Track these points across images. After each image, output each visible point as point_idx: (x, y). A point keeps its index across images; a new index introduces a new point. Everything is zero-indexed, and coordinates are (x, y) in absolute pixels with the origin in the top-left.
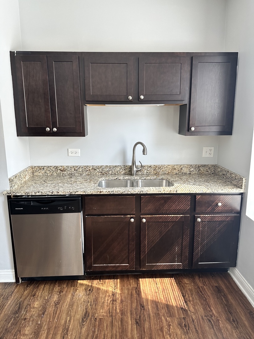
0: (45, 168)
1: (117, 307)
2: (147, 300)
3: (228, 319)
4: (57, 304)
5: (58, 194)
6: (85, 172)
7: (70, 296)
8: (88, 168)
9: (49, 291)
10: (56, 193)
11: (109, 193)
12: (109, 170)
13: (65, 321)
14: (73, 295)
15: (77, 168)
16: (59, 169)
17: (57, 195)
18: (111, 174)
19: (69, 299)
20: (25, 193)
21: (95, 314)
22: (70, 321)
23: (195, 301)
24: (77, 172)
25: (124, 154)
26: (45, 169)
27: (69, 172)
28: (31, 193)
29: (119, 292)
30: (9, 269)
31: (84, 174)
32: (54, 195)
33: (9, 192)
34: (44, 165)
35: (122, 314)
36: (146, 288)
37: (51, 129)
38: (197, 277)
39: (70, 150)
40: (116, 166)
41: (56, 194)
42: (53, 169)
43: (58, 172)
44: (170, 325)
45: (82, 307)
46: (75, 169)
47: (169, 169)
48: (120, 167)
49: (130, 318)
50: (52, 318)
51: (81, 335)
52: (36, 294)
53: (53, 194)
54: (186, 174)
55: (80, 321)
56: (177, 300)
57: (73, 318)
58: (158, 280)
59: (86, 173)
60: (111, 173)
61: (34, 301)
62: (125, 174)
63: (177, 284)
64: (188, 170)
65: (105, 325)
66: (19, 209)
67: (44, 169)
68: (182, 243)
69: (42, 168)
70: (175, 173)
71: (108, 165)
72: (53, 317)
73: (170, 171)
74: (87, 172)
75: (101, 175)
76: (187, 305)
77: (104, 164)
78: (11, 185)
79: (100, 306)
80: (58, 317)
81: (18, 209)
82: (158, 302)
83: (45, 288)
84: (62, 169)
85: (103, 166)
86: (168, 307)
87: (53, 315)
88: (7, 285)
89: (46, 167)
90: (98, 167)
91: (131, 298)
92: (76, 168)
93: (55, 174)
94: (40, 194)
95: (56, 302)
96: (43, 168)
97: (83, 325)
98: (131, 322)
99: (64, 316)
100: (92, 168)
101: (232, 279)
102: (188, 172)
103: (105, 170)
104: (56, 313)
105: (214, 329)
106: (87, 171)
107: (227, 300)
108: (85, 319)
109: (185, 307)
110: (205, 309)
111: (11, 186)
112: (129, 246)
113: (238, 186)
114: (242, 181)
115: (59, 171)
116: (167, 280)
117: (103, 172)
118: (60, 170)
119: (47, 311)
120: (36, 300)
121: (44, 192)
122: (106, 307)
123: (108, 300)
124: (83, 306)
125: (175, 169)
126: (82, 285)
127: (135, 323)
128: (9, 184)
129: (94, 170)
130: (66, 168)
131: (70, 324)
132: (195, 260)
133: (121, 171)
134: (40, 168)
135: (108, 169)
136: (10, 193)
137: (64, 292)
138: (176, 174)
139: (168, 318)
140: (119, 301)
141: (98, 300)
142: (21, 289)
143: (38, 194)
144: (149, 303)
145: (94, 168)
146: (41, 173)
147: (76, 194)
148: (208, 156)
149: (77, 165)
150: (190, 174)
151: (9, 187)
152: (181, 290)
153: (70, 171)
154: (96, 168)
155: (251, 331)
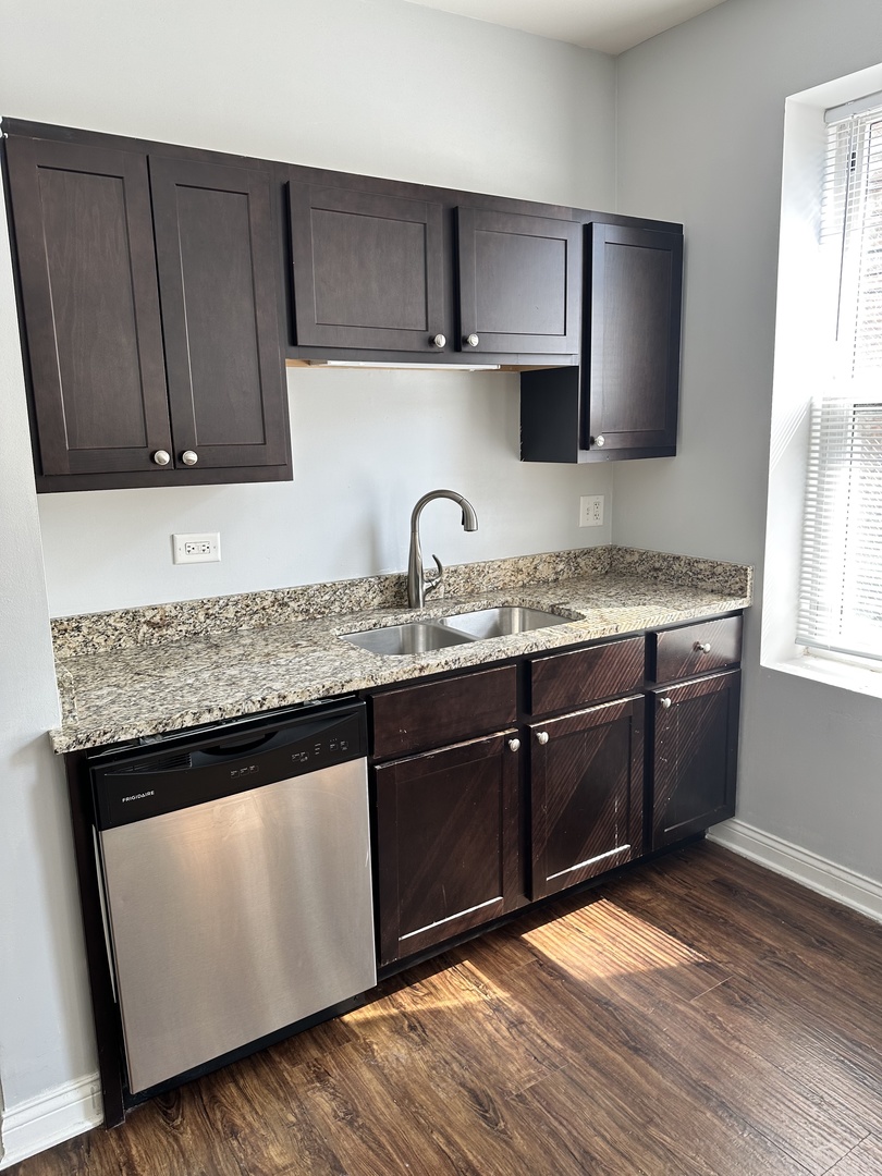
0: (85, 623)
1: (545, 1037)
2: (599, 981)
3: (809, 945)
4: (351, 1117)
5: (284, 703)
6: (247, 618)
7: (367, 1075)
8: (258, 600)
9: (275, 1092)
10: (276, 700)
11: (446, 668)
12: (332, 599)
13: (437, 1153)
14: (377, 1068)
15: (217, 608)
16: (143, 620)
17: (280, 708)
18: (341, 615)
19: (375, 1082)
20: (155, 723)
21: (504, 1084)
22: (450, 1142)
23: (707, 933)
24: (218, 622)
25: (372, 537)
26: (85, 631)
27: (184, 628)
28: (180, 720)
29: (508, 995)
30: (60, 1083)
31: (244, 627)
32: (269, 710)
33: (82, 737)
34: (81, 613)
35: (575, 1047)
36: (565, 953)
37: (177, 457)
38: (655, 877)
39: (180, 540)
40: (352, 584)
41: (275, 703)
42: (118, 625)
43: (141, 634)
44: (714, 1016)
45: (444, 1085)
46: (211, 612)
47: (504, 572)
48: (367, 585)
49: (606, 1048)
50: (386, 1166)
51: (526, 1161)
52: (234, 1124)
53: (265, 708)
54: (546, 582)
55: (481, 1125)
56: (668, 951)
57: (449, 1129)
58: (569, 918)
59: (253, 622)
60: (337, 610)
61: (256, 1150)
62: (383, 607)
63: (625, 910)
64: (551, 571)
65: (562, 1098)
66: (139, 796)
67: (78, 629)
68: (629, 782)
69: (69, 628)
70: (521, 583)
71: (327, 580)
72: (382, 1160)
73: (507, 579)
74: (256, 617)
75: (304, 620)
76: (699, 951)
77: (315, 579)
78: (67, 707)
79: (494, 1059)
80: (403, 1153)
81: (133, 798)
82: (630, 974)
83: (249, 1092)
84: (157, 619)
85: (311, 587)
86: (663, 974)
87: (378, 1155)
88: (73, 1155)
89: (87, 618)
90: (294, 595)
91: (554, 994)
92: (210, 609)
93: (130, 644)
94: (216, 716)
95: (342, 1115)
96: (74, 625)
97: (504, 1132)
98: (620, 1054)
99: (415, 1138)
100: (271, 599)
101: (728, 851)
102: (553, 577)
103: (319, 601)
104: (380, 1145)
105: (804, 979)
106: (256, 613)
107: (767, 904)
108: (491, 1112)
109: (699, 958)
110: (745, 944)
111: (70, 712)
112: (501, 835)
113: (727, 591)
114: (743, 577)
115: (145, 628)
116: (593, 910)
117: (312, 610)
118: (148, 623)
119: (340, 1154)
120: (261, 1144)
121: (230, 707)
122: (513, 1052)
123: (498, 1029)
124: (445, 1081)
125: (519, 571)
126: (367, 1024)
127: (631, 1052)
128: (60, 701)
129: (280, 605)
130: (174, 613)
131: (459, 1150)
132: (656, 824)
133: (371, 597)
134: (61, 627)
135: (327, 597)
136: (88, 740)
137: (335, 1072)
138: (524, 586)
139: (692, 1002)
140: (531, 1019)
141: (468, 1044)
142: (154, 1139)
143: (206, 718)
144: (612, 987)
145: (279, 597)
146: (65, 649)
147: (345, 691)
148: (592, 522)
149: (214, 595)
150: (556, 580)
151: (61, 717)
152: (653, 923)
153: (191, 621)
154: (286, 600)
155: (868, 949)
